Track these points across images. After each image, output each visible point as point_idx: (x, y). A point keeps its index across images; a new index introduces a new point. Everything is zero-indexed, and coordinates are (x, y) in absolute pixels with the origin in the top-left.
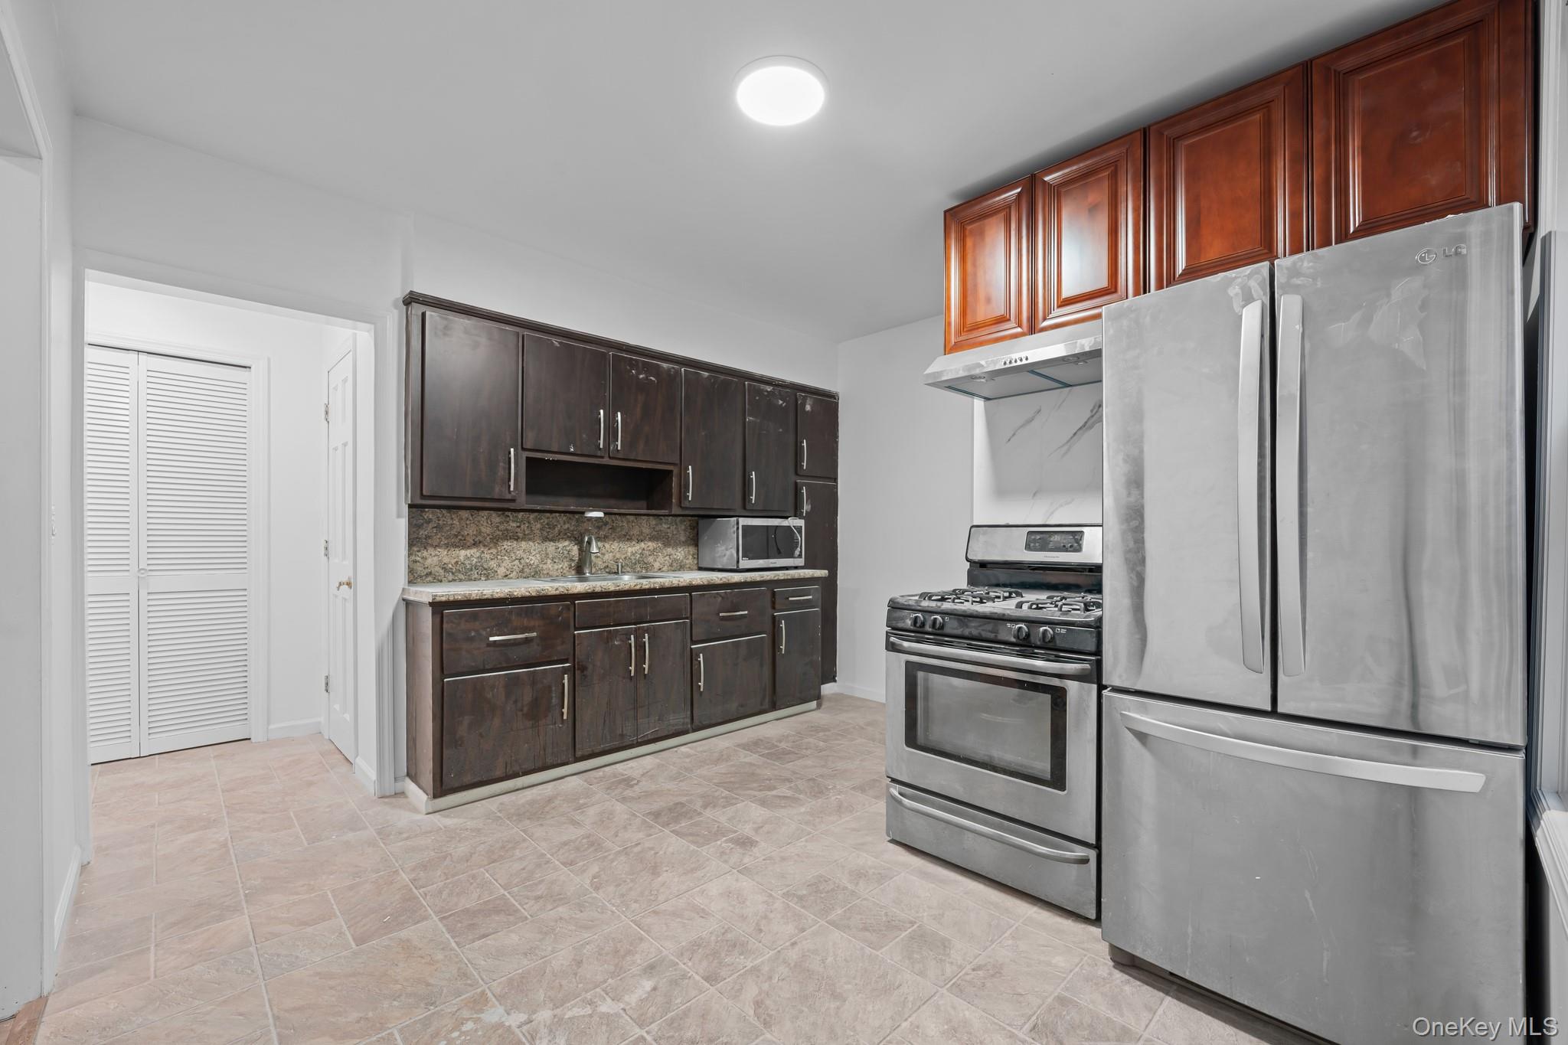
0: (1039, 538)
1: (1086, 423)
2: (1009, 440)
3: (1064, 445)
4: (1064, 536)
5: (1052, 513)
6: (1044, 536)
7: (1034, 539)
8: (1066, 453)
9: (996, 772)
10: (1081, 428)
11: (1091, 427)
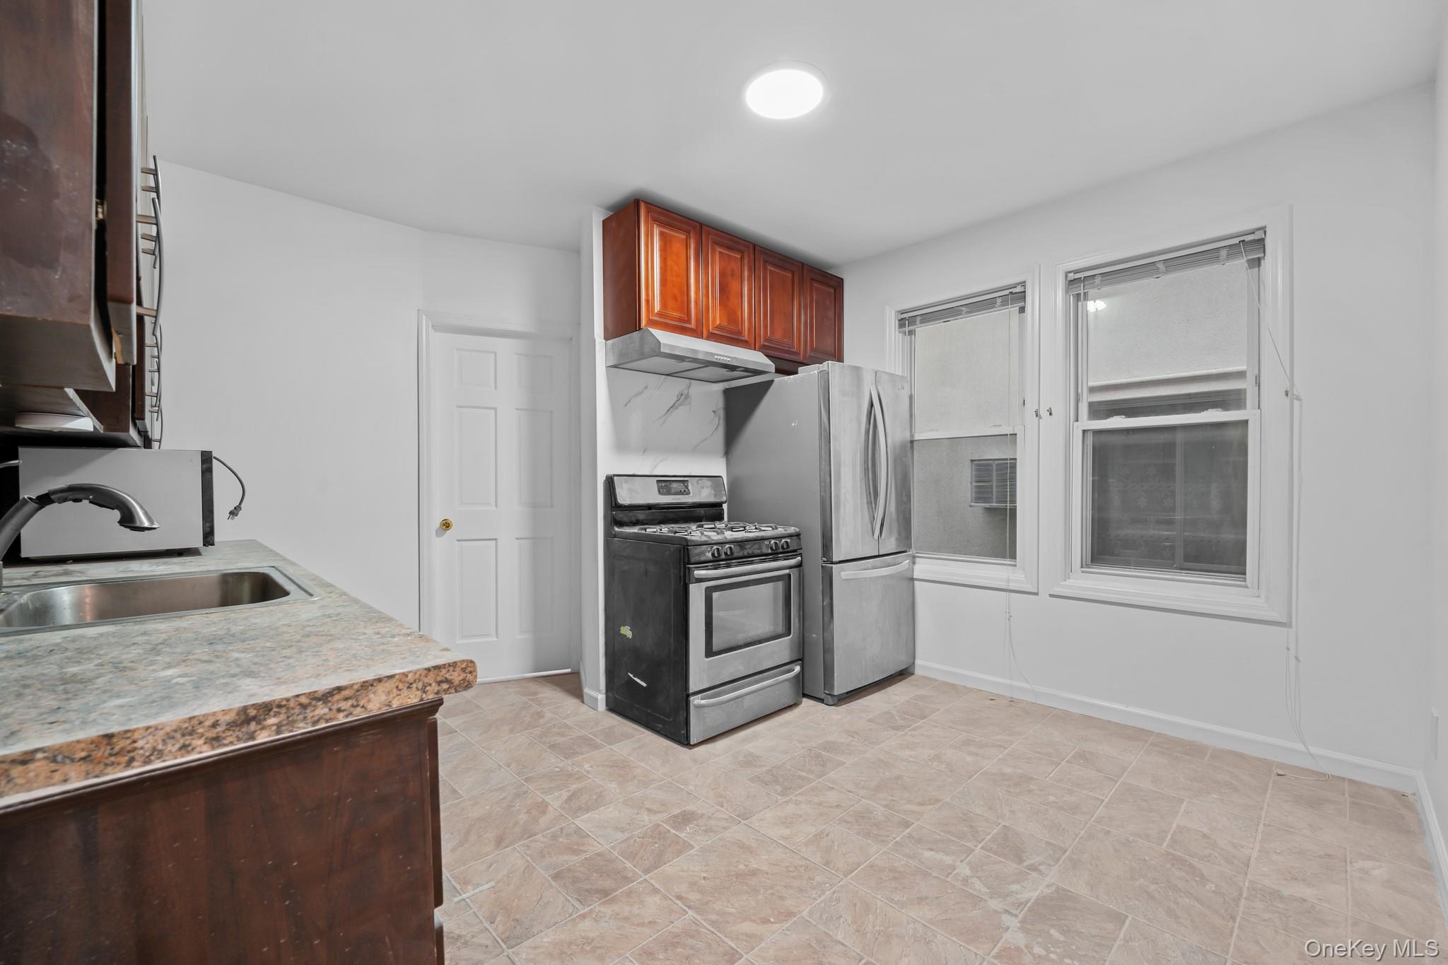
0: (665, 484)
1: (674, 404)
2: (626, 405)
3: (661, 418)
4: (678, 484)
5: (656, 466)
6: (668, 484)
7: (661, 486)
8: (663, 423)
9: (761, 643)
10: (671, 407)
11: (677, 408)
